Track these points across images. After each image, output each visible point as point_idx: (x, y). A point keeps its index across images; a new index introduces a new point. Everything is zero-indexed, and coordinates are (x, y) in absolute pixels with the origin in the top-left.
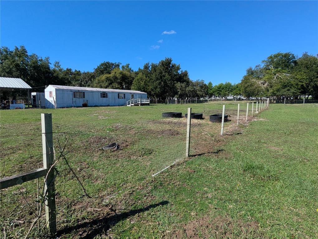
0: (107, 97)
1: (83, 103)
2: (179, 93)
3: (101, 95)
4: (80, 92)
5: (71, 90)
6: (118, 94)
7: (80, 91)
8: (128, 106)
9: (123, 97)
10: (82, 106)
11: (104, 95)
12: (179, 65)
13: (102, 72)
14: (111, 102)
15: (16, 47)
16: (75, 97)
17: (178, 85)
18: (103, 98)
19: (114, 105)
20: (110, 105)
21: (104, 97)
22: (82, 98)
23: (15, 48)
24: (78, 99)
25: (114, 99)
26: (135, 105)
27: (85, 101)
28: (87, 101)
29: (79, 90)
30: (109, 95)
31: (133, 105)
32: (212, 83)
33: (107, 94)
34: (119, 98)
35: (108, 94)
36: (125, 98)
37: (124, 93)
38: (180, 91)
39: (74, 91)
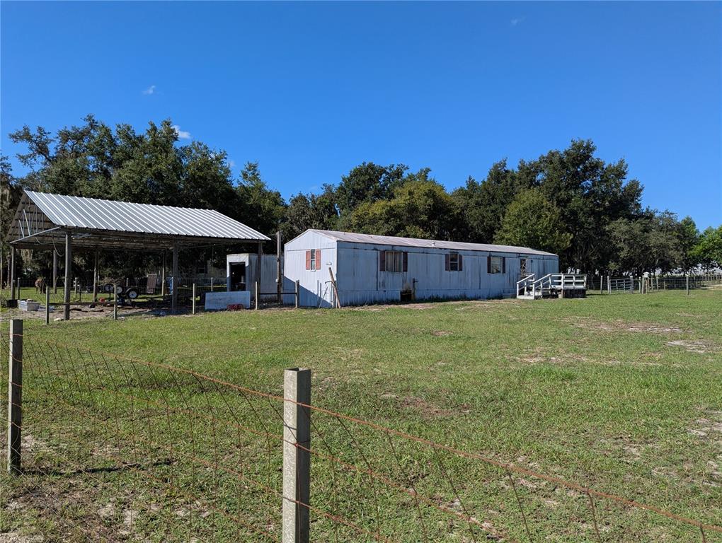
0: (461, 270)
1: (401, 289)
2: (623, 254)
3: (446, 263)
4: (396, 253)
5: (375, 247)
6: (489, 259)
7: (396, 248)
8: (519, 297)
9: (500, 268)
10: (399, 298)
11: (454, 262)
12: (622, 162)
13: (359, 195)
14: (470, 285)
15: (152, 125)
16: (382, 269)
17: (619, 228)
18: (452, 272)
19: (479, 293)
20: (468, 296)
21: (454, 268)
22: (400, 271)
23: (149, 128)
24: (390, 274)
25: (478, 277)
26: (545, 296)
27: (408, 281)
28: (414, 282)
29: (393, 246)
30: (467, 262)
31: (540, 294)
32: (694, 220)
33: (461, 257)
34: (489, 271)
35: (463, 257)
36: (504, 272)
37: (503, 255)
38: (627, 248)
39: (382, 249)
